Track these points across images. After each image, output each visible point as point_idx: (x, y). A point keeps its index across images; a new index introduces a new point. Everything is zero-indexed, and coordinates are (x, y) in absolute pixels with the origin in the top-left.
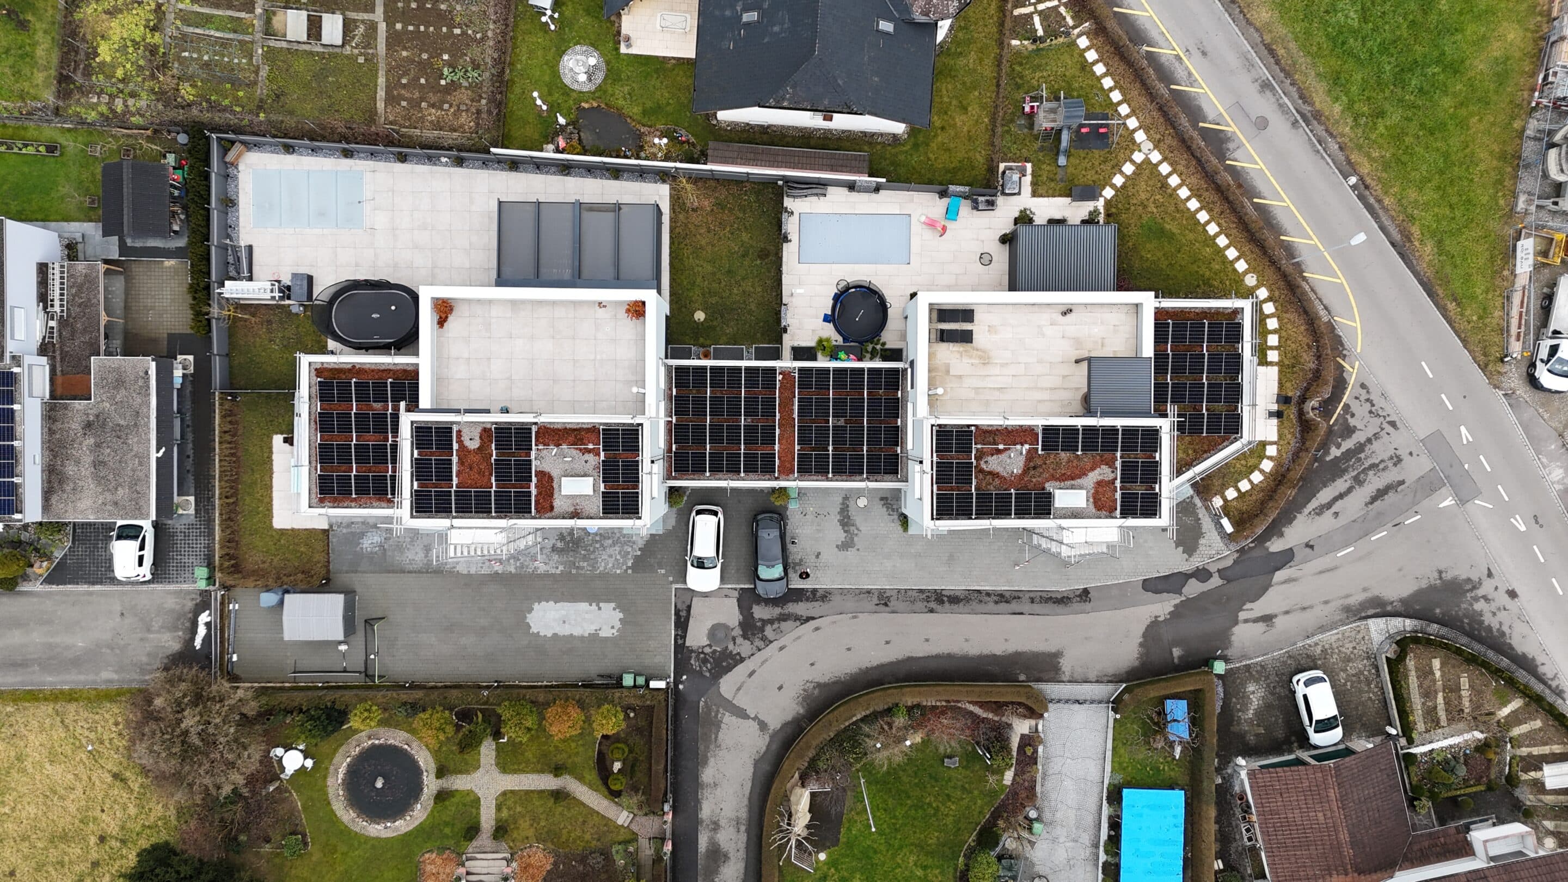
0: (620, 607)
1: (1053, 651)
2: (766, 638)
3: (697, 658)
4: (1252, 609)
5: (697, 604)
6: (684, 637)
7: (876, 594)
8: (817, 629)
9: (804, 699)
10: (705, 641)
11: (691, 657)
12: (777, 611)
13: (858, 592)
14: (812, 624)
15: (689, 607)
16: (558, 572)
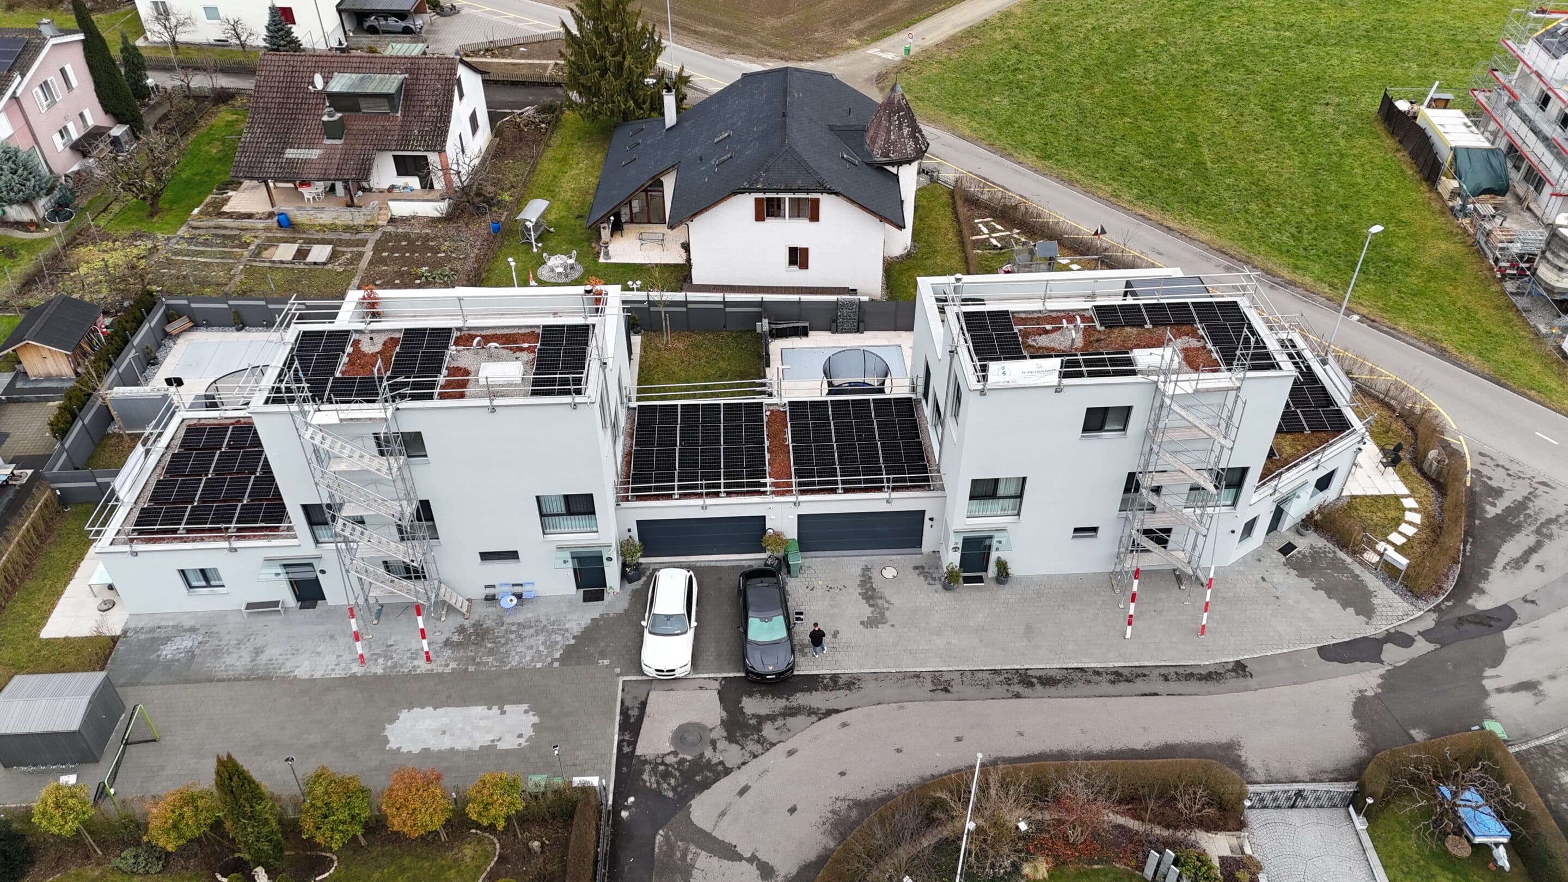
0: (536, 708)
1: (1224, 741)
2: (765, 740)
3: (654, 771)
4: (1498, 676)
5: (657, 700)
6: (633, 743)
7: (929, 680)
8: (844, 725)
9: (835, 825)
10: (667, 747)
11: (641, 772)
12: (780, 704)
13: (901, 676)
14: (835, 719)
15: (644, 705)
16: (448, 670)
